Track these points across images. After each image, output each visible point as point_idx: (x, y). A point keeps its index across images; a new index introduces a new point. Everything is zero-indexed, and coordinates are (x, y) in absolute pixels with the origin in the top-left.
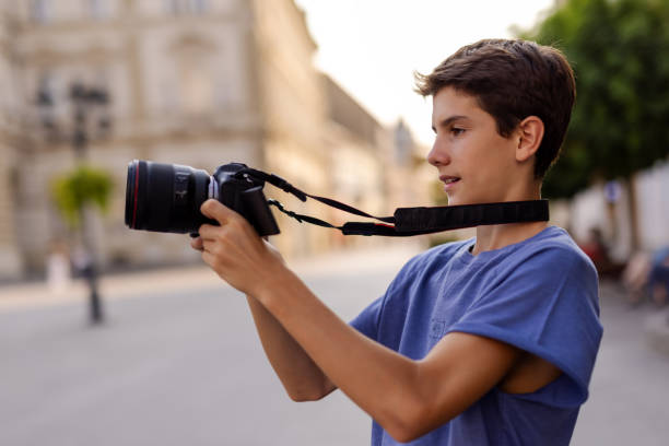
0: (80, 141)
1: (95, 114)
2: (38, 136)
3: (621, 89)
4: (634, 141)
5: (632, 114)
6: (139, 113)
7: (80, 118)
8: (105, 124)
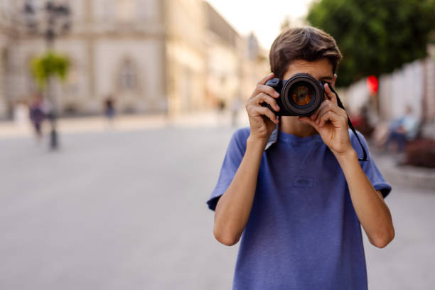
0: (50, 36)
1: (60, 21)
2: (22, 29)
3: (376, 26)
4: (383, 58)
5: (382, 43)
6: (89, 19)
7: (51, 22)
8: (67, 27)
